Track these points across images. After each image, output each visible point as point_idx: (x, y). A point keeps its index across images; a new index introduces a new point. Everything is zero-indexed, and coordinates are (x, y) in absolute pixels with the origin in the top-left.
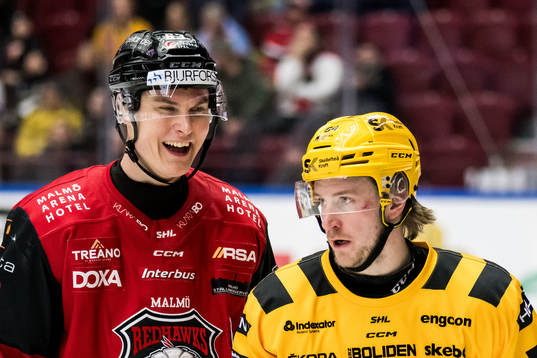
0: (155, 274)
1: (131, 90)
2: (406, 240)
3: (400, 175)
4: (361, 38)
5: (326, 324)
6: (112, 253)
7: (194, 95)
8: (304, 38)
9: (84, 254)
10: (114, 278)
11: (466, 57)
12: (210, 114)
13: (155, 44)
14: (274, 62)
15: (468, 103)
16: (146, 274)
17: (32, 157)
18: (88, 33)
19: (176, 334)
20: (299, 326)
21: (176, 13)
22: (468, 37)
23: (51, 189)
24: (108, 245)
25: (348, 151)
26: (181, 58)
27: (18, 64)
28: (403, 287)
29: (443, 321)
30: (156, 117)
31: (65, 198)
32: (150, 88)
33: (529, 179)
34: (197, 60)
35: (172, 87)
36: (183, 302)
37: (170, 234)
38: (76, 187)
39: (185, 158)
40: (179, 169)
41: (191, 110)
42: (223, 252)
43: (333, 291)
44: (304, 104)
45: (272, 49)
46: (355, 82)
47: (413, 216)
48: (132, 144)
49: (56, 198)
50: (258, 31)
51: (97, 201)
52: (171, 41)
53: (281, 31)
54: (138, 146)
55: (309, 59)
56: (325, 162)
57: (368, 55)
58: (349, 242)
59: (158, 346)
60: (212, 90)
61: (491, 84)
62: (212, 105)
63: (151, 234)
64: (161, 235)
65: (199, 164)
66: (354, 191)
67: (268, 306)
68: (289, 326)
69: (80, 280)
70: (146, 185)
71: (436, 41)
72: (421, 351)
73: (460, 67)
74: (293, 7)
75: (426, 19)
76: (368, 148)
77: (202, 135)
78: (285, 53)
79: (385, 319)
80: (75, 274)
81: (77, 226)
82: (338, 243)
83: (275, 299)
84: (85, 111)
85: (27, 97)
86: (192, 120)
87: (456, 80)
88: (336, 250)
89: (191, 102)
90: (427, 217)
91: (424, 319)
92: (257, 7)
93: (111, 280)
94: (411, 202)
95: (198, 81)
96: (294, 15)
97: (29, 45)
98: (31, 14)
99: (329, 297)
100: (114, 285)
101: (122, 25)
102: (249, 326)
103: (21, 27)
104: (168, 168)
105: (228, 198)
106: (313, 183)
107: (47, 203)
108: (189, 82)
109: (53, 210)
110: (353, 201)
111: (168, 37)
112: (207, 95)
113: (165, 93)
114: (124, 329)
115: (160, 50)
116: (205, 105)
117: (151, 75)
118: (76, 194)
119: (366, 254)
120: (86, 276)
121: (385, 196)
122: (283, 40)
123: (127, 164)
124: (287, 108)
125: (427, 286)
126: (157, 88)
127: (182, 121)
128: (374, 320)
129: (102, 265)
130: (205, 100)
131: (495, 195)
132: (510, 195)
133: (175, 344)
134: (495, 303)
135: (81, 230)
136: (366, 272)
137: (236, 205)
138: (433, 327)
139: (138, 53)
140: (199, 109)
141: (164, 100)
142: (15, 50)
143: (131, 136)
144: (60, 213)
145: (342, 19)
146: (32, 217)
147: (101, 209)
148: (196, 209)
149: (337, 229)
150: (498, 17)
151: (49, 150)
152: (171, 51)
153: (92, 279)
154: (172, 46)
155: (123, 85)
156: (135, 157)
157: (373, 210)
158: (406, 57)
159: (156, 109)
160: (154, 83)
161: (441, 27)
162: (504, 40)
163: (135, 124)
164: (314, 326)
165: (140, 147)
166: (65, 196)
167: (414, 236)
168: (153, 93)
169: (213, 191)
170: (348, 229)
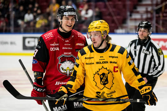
0: (65, 48)
1: (61, 15)
2: (107, 43)
3: (105, 31)
4: (96, 7)
5: (92, 58)
6: (57, 44)
7: (72, 16)
8: (86, 7)
9: (52, 45)
10: (58, 49)
11: (114, 10)
12: (75, 20)
13: (65, 8)
14: (81, 11)
15: (115, 18)
16: (63, 48)
17: (39, 28)
18: (48, 6)
19: (69, 59)
20: (87, 58)
21: (63, 3)
22: (115, 6)
23: (47, 33)
24: (57, 43)
25: (96, 26)
26: (70, 10)
27: (36, 12)
28: (106, 51)
29: (113, 57)
30: (65, 20)
31: (49, 35)
32: (64, 15)
33: (125, 31)
34: (73, 10)
35: (68, 15)
36: (70, 53)
37: (68, 41)
38: (51, 33)
39: (70, 28)
40: (69, 29)
41: (72, 19)
42: (78, 44)
43: (93, 52)
44: (86, 18)
45: (80, 9)
46: (95, 14)
47: (108, 38)
48: (61, 25)
49: (48, 35)
50: (78, 5)
51: (55, 35)
52: (68, 7)
53: (82, 6)
54: (62, 25)
55: (87, 10)
56: (92, 28)
57: (97, 10)
58: (96, 43)
59: (65, 61)
60: (75, 16)
61: (119, 14)
62: (75, 18)
63: (65, 41)
64: (66, 41)
65: (73, 28)
66: (97, 34)
67: (82, 55)
68: (86, 58)
69: (52, 49)
70: (63, 33)
71: (109, 7)
72: (109, 62)
73: (113, 11)
74: (84, 1)
75: (107, 3)
76: (99, 26)
77: (74, 24)
78: (82, 9)
79: (102, 57)
80: (51, 48)
81: (51, 40)
82: (94, 43)
83: (83, 53)
84: (48, 20)
85: (38, 17)
86: (72, 21)
87: (113, 14)
88: (94, 44)
89: (72, 18)
90: (110, 39)
91: (110, 57)
92: (78, 1)
93: (57, 49)
94: (107, 36)
95: (73, 14)
96: (84, 3)
97: (38, 8)
98: (38, 3)
99: (93, 53)
100: (58, 50)
101: (54, 5)
102: (79, 58)
103: (36, 5)
104: (67, 29)
105: (78, 34)
106: (90, 32)
107: (46, 36)
108: (71, 14)
109: (47, 37)
110: (97, 35)
111: (67, 6)
112: (74, 16)
113: (67, 16)
114: (59, 58)
115: (66, 9)
116: (74, 18)
117: (64, 13)
118: (51, 34)
119: (99, 45)
120: (53, 49)
121: (103, 34)
122: (82, 7)
123: (60, 29)
124: (83, 19)
125: (110, 51)
126: (65, 15)
127: (70, 21)
128: (101, 57)
129: (55, 47)
130: (74, 17)
131: (120, 34)
132: (122, 34)
133: (68, 61)
134: (122, 54)
135: (52, 40)
136: (99, 48)
137: (80, 36)
138: (111, 58)
139: (62, 9)
140: (73, 19)
141: (67, 17)
142: (35, 9)
143: (61, 24)
144: (48, 37)
145: (93, 3)
146: (43, 38)
147: (56, 37)
148: (73, 37)
149: (94, 40)
150: (120, 3)
151: (42, 26)
152: (68, 9)
153: (54, 49)
154: (68, 8)
155: (59, 15)
156: (61, 28)
157: (101, 37)
158: (104, 10)
159: (65, 19)
160: (65, 14)
161: (110, 5)
162: (121, 7)
163: (61, 22)
164: (90, 58)
165: (62, 26)
166: (49, 34)
167: (108, 42)
168: (65, 16)
169: (76, 33)
170: (96, 40)
